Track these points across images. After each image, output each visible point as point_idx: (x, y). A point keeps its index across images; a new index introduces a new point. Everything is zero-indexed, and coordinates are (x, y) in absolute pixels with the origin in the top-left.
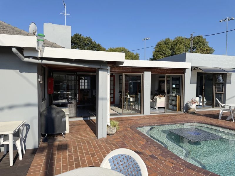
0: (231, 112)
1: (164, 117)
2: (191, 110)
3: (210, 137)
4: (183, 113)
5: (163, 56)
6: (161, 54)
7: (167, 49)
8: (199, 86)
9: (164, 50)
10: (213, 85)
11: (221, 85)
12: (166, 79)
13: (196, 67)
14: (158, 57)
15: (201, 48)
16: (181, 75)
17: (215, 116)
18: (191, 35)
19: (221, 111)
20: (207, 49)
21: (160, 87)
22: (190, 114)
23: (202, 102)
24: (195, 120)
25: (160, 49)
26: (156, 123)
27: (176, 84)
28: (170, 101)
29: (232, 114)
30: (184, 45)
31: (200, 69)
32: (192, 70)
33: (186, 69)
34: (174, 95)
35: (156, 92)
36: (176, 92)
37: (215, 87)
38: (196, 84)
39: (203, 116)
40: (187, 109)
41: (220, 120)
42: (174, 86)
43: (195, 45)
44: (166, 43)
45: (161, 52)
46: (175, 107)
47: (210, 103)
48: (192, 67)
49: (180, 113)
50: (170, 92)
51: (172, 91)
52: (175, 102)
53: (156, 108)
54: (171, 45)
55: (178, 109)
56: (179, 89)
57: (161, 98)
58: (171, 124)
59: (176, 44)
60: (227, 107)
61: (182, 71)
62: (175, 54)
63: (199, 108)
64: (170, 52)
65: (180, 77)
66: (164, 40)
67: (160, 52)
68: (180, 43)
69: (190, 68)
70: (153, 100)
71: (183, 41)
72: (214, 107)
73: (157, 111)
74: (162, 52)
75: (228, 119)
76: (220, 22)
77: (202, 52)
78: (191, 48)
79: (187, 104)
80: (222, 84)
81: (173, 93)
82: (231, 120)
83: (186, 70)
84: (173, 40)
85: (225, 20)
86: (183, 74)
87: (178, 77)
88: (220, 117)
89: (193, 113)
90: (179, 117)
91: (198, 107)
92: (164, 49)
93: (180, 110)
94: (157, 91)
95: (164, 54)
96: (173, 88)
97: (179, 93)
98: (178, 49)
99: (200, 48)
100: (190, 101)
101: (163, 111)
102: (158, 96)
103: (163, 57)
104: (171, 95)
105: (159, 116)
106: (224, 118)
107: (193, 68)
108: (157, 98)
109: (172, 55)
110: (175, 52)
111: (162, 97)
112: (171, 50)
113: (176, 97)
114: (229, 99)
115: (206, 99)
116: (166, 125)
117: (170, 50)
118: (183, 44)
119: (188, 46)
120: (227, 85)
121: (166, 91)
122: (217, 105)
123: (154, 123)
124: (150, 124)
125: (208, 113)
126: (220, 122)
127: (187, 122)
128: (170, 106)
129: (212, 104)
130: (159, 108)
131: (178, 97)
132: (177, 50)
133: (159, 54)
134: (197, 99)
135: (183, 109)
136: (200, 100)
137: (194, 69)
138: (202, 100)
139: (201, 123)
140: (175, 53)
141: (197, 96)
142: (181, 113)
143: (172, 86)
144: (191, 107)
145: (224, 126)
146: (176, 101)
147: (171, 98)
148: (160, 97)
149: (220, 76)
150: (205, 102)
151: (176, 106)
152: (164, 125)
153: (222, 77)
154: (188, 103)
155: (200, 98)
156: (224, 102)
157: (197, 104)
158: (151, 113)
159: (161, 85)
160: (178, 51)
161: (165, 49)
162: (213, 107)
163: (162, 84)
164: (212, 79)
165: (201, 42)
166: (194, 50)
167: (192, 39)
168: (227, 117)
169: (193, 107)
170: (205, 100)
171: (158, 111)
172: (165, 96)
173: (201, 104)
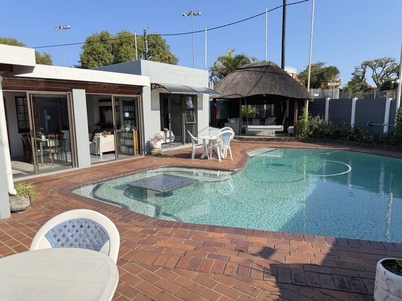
0: (205, 147)
1: (115, 166)
2: (155, 151)
3: (185, 183)
4: (143, 156)
5: (100, 64)
6: (95, 60)
7: (106, 51)
8: (163, 115)
9: (100, 53)
10: (182, 111)
11: (191, 112)
12: (113, 104)
13: (158, 85)
14: (91, 65)
15: (161, 54)
16: (136, 96)
17: (188, 156)
18: (144, 30)
19: (194, 147)
20: (169, 58)
21: (102, 117)
22: (154, 157)
23: (169, 138)
24: (162, 164)
25: (94, 50)
26: (104, 177)
27: (129, 112)
28: (122, 140)
29: (207, 149)
30: (134, 47)
31: (164, 87)
32: (152, 89)
33: (142, 87)
34: (128, 129)
35: (96, 127)
36: (131, 124)
37: (184, 115)
38: (159, 111)
39: (172, 157)
40: (149, 149)
41: (193, 159)
42: (127, 115)
43: (151, 49)
44: (103, 40)
45: (95, 55)
46: (131, 150)
47: (180, 138)
48: (151, 84)
49: (139, 157)
50: (120, 125)
51: (125, 124)
52: (130, 140)
53: (99, 155)
54: (112, 45)
55: (135, 152)
56: (135, 120)
57: (106, 137)
58: (128, 175)
59: (121, 44)
60: (200, 142)
61: (138, 91)
62: (121, 62)
63: (165, 147)
64: (112, 57)
65: (134, 100)
66: (99, 35)
67: (93, 56)
68: (127, 42)
69: (150, 85)
70: (93, 141)
71: (131, 40)
72: (185, 143)
73: (102, 158)
74: (97, 56)
75: (202, 157)
76: (184, 15)
77: (163, 60)
78: (145, 52)
79: (149, 142)
80: (193, 110)
81: (125, 127)
82: (206, 158)
83: (144, 88)
84: (115, 35)
85: (190, 14)
86: (140, 96)
87: (132, 100)
88: (193, 156)
89: (159, 155)
90: (140, 162)
91: (164, 145)
92: (100, 50)
93: (139, 153)
94: (99, 124)
95: (102, 60)
96: (125, 119)
97: (136, 126)
98: (125, 52)
99: (158, 53)
100: (153, 137)
101: (112, 157)
102: (101, 134)
103: (99, 66)
104: (124, 130)
105: (108, 167)
106: (198, 156)
107: (154, 86)
108: (99, 136)
109: (116, 62)
110: (121, 58)
111: (107, 134)
112: (112, 53)
113: (132, 132)
114: (202, 130)
115: (173, 133)
116: (120, 177)
117: (110, 54)
118: (132, 44)
119: (140, 49)
120: (199, 111)
121: (114, 124)
122: (189, 141)
123: (100, 178)
124: (94, 180)
125: (178, 153)
126: (194, 161)
127: (152, 168)
128: (123, 149)
129: (182, 140)
130: (104, 153)
131: (135, 132)
132: (124, 55)
133: (91, 58)
134: (162, 133)
135: (143, 152)
136: (166, 135)
137: (155, 88)
138: (168, 136)
139: (170, 167)
140: (120, 60)
141: (162, 130)
142: (142, 157)
143: (124, 115)
144: (154, 146)
145: (199, 166)
146: (132, 139)
147: (123, 135)
148: (104, 135)
149: (190, 98)
150: (173, 137)
151: (132, 147)
152: (118, 178)
153: (192, 100)
154: (150, 140)
155: (165, 132)
156: (196, 136)
157: (162, 141)
158: (92, 164)
159: (104, 113)
160: (125, 57)
161: (103, 51)
162: (183, 144)
163: (107, 114)
164: (180, 104)
165: (159, 45)
166: (150, 57)
167: (146, 38)
168: (201, 154)
169: (158, 146)
170: (172, 135)
171: (104, 158)
172: (115, 132)
173: (168, 141)
